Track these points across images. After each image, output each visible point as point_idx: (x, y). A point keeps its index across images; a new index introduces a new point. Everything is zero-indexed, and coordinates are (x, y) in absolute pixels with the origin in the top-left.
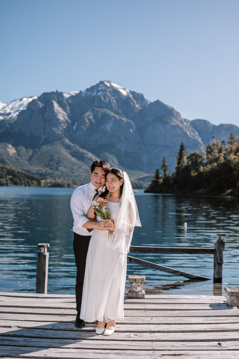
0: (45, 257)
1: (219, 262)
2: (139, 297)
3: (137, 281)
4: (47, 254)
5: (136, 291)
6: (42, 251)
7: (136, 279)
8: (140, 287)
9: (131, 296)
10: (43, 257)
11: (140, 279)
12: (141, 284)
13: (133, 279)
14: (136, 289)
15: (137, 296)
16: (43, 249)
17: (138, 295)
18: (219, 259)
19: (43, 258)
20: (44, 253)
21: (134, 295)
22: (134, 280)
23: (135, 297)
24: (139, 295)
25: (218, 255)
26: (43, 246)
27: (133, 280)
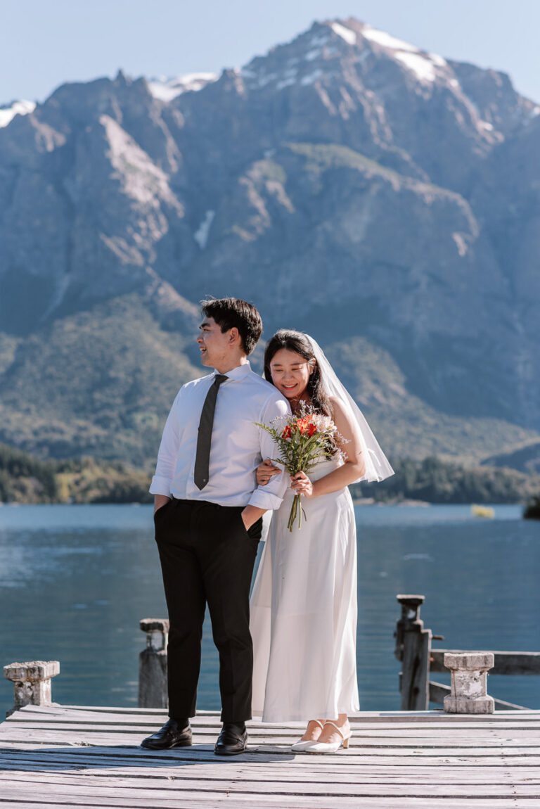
2: (476, 711)
3: (468, 665)
5: (466, 693)
6: (157, 644)
7: (465, 658)
8: (480, 682)
9: (453, 706)
10: (157, 661)
11: (478, 658)
12: (481, 673)
13: (457, 659)
14: (468, 688)
15: (471, 708)
16: (157, 636)
17: (474, 703)
19: (159, 667)
21: (462, 705)
22: (461, 662)
23: (465, 710)
24: (477, 705)
26: (160, 627)
27: (457, 662)
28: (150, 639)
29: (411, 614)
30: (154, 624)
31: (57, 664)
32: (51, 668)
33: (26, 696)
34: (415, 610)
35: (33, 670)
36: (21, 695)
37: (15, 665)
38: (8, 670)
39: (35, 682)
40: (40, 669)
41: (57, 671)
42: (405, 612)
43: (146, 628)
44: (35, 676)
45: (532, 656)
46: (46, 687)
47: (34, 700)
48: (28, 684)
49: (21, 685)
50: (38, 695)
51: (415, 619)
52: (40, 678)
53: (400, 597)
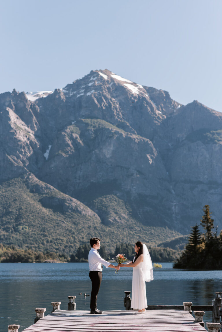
0: (73, 305)
1: (216, 317)
4: (75, 304)
6: (72, 301)
10: (72, 305)
16: (72, 300)
18: (216, 314)
19: (72, 307)
20: (73, 302)
25: (215, 311)
26: (72, 298)
28: (70, 300)
29: (128, 296)
30: (71, 297)
31: (61, 302)
32: (60, 303)
33: (55, 308)
34: (129, 295)
35: (57, 303)
36: (54, 308)
37: (53, 302)
38: (52, 303)
39: (57, 306)
40: (58, 303)
41: (61, 304)
42: (126, 295)
43: (69, 298)
44: (57, 304)
45: (157, 306)
46: (59, 306)
47: (57, 309)
48: (56, 306)
49: (54, 306)
50: (58, 308)
51: (129, 297)
52: (58, 305)
53: (125, 292)
